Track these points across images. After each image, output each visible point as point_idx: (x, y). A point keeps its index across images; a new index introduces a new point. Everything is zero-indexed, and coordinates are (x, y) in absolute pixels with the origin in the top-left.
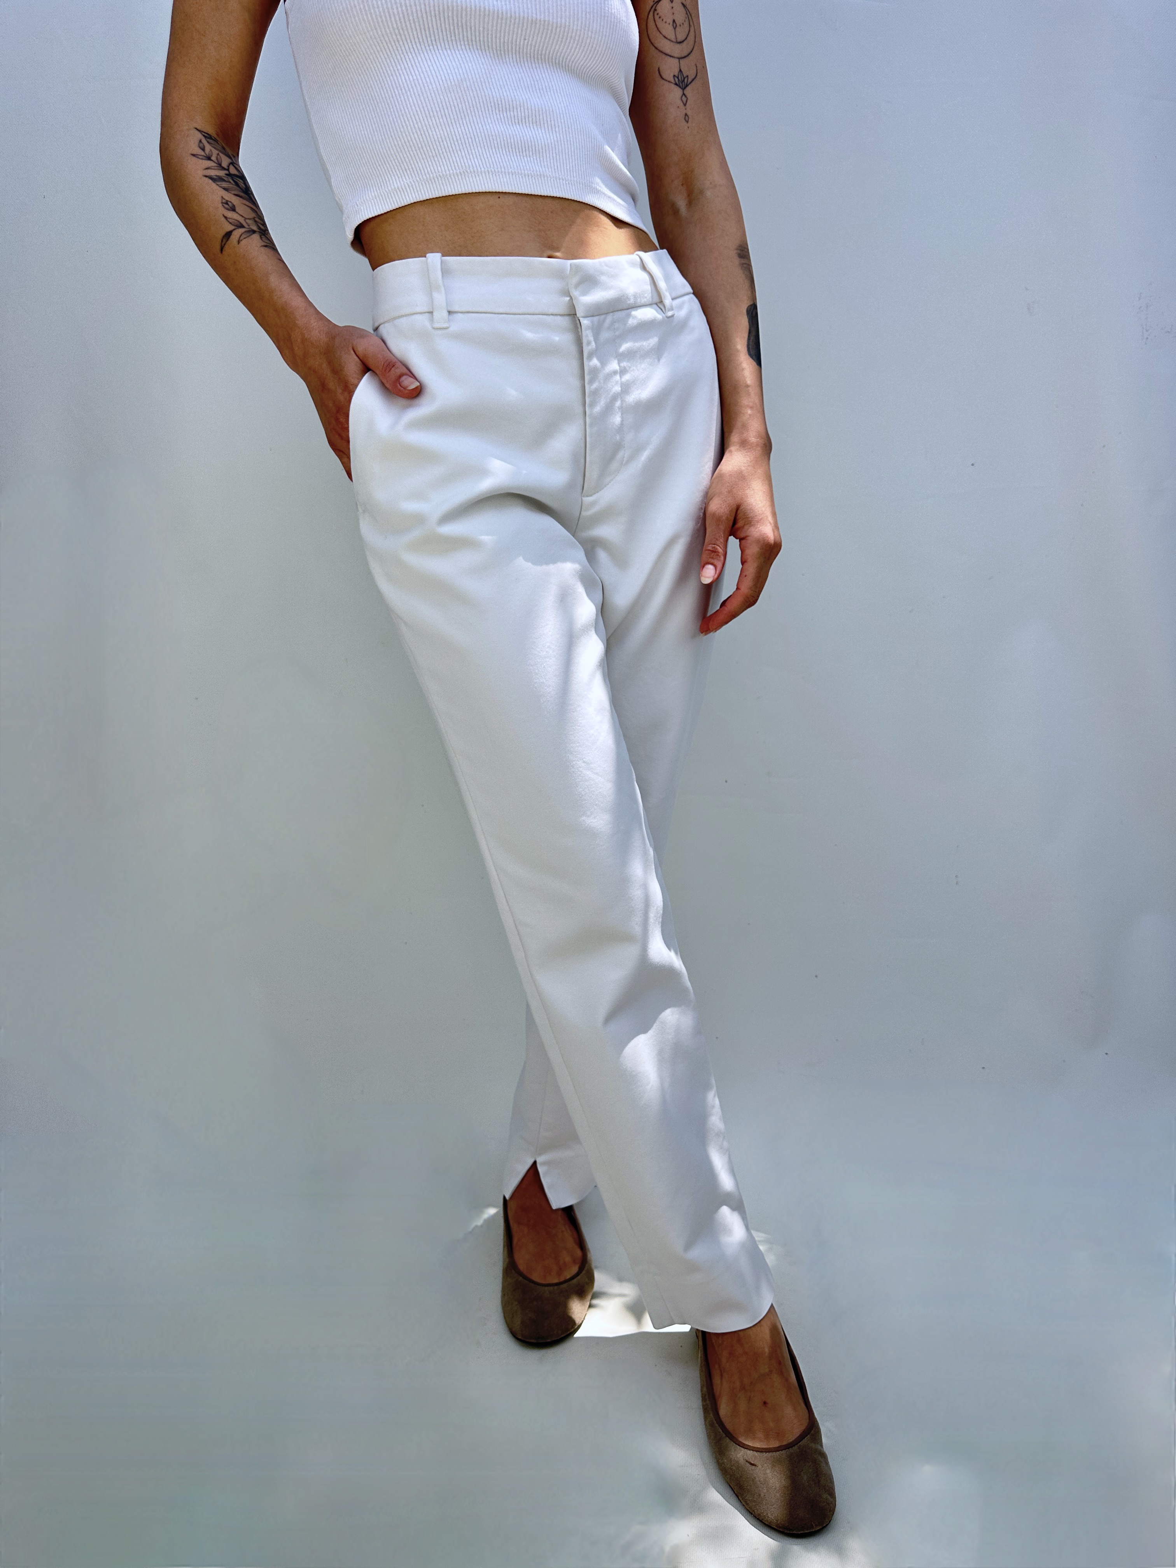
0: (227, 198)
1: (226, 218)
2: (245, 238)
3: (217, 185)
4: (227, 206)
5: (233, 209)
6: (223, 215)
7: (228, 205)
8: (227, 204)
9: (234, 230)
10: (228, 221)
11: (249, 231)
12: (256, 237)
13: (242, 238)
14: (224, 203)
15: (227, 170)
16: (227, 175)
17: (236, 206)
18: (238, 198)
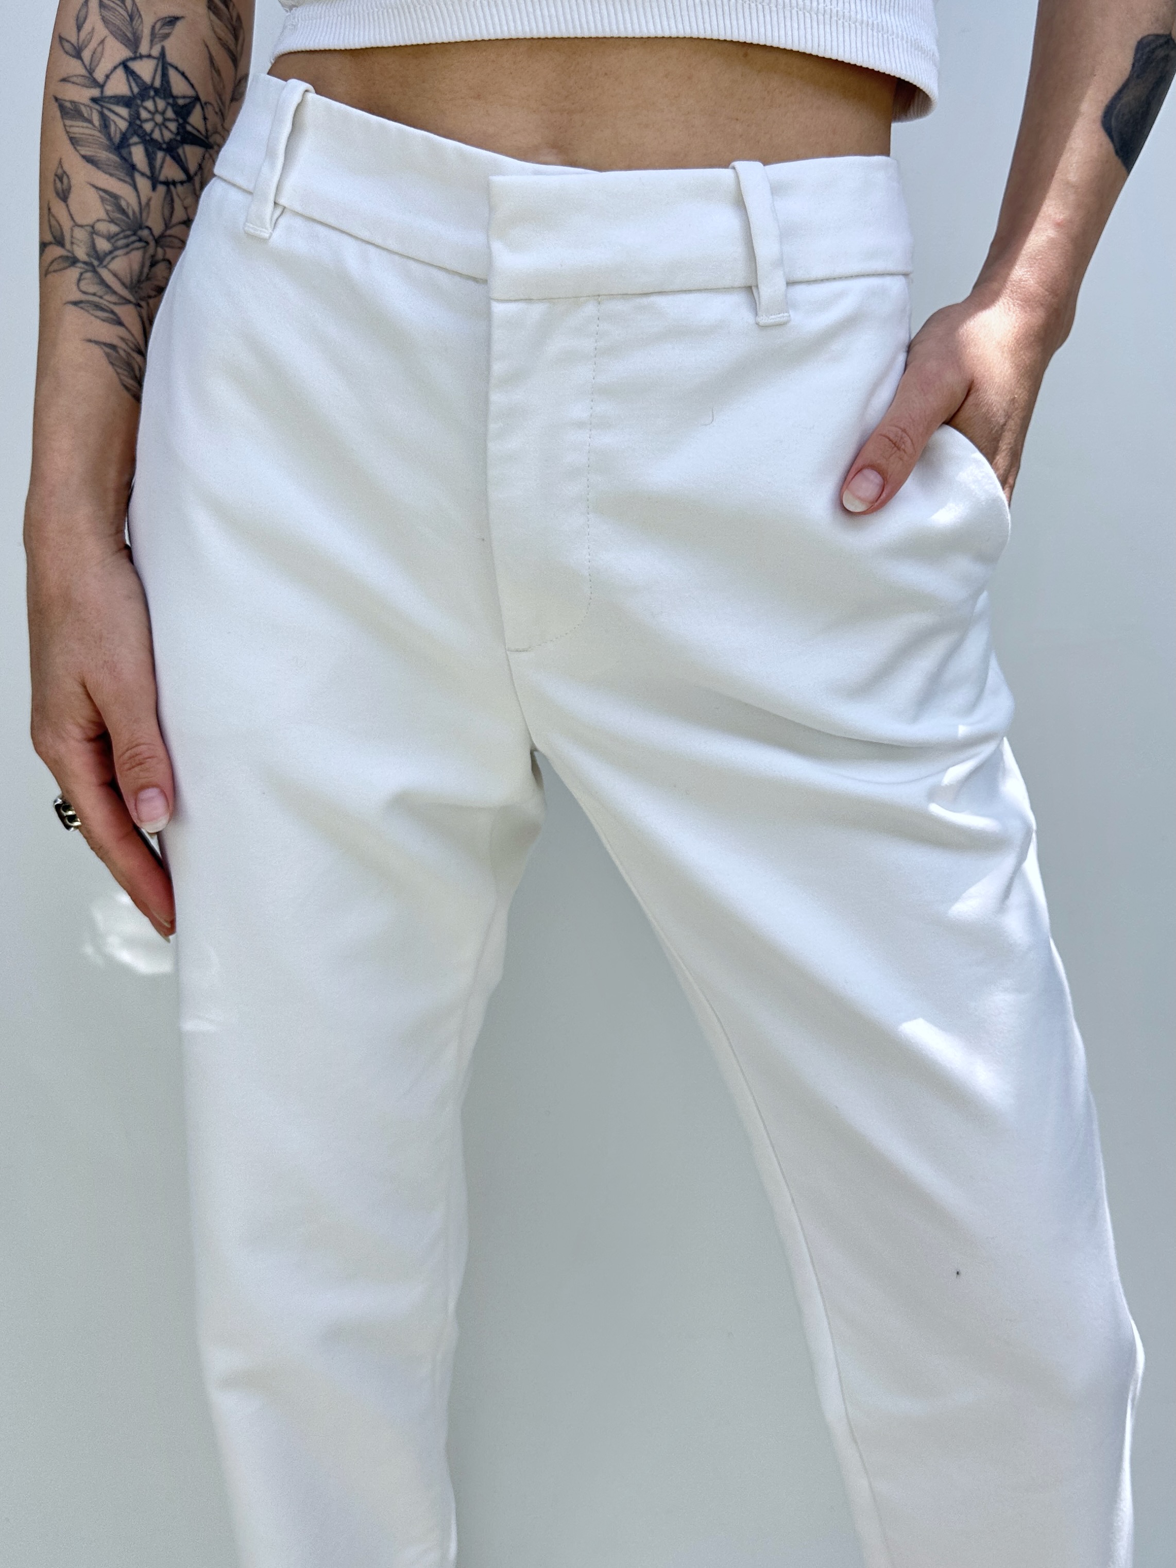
0: (68, 168)
1: (50, 211)
2: (55, 271)
3: (65, 126)
5: (64, 195)
6: (49, 204)
7: (61, 183)
10: (50, 222)
11: (67, 257)
12: (71, 274)
13: (51, 268)
14: (56, 177)
15: (102, 86)
16: (94, 100)
17: (73, 189)
18: (89, 166)
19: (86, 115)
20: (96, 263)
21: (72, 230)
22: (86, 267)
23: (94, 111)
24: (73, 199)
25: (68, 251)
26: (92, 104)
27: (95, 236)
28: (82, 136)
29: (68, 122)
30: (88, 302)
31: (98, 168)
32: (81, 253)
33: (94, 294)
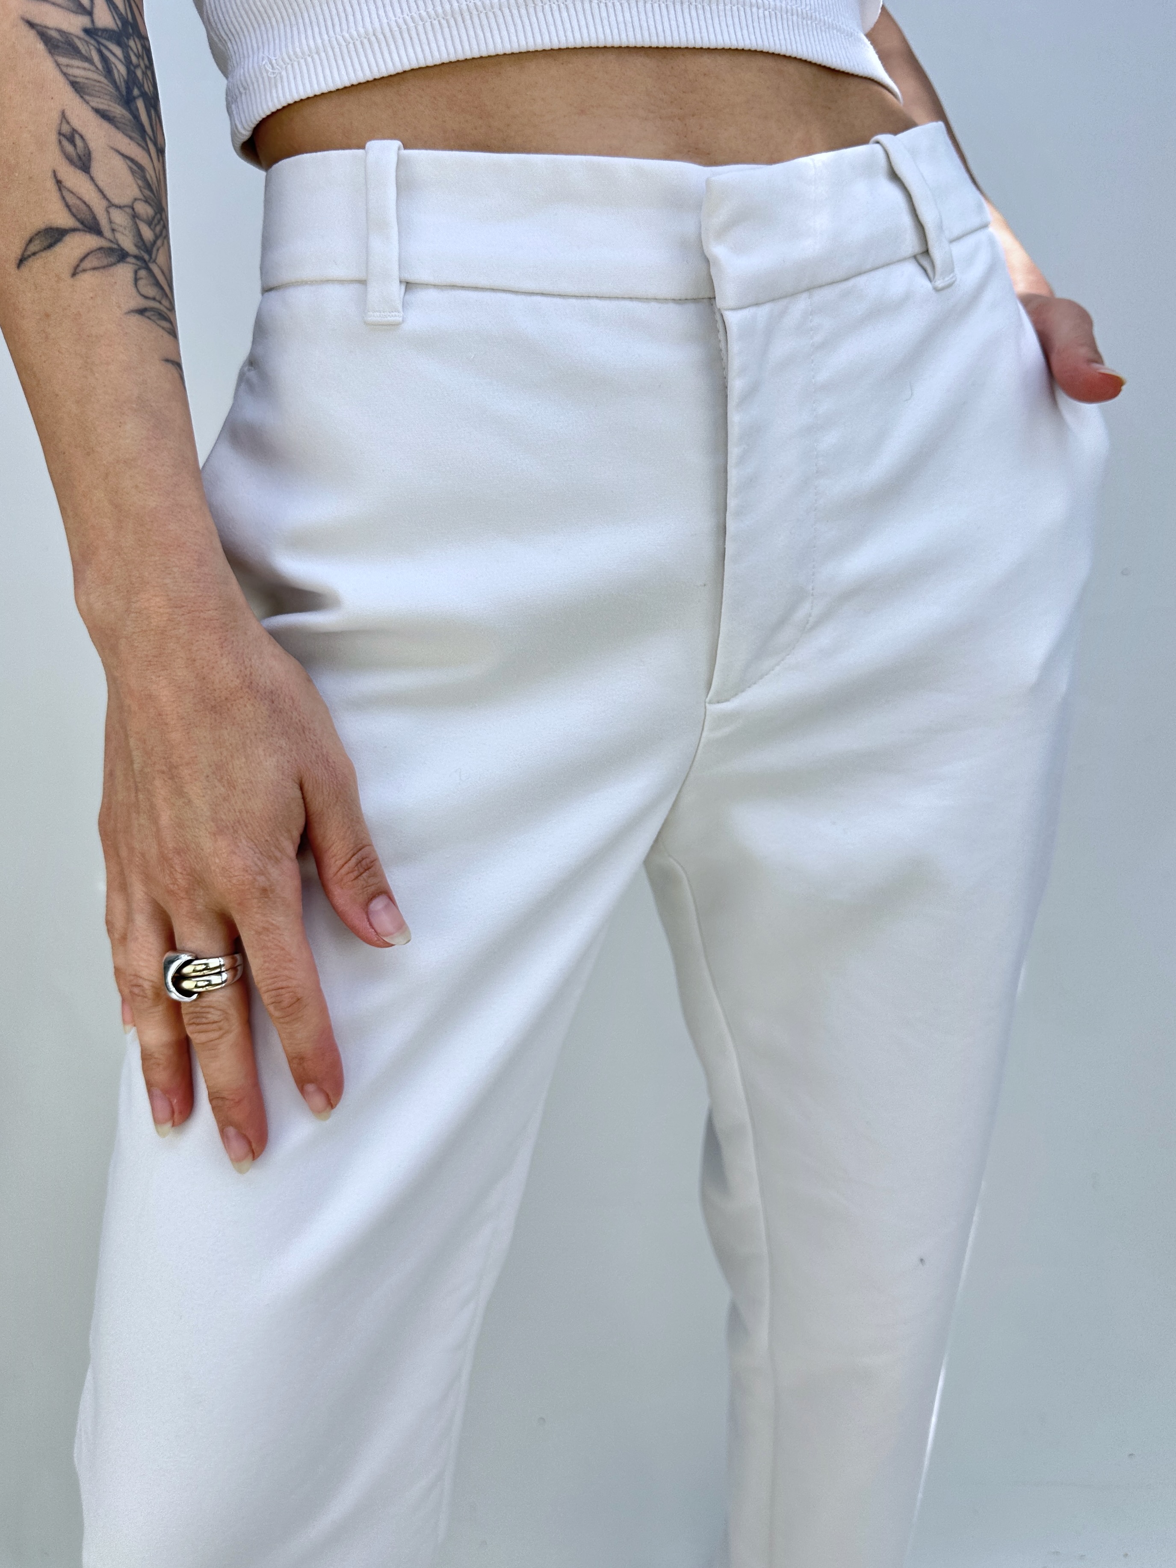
0: (76, 123)
1: (59, 182)
2: (94, 269)
3: (58, 65)
4: (69, 148)
5: (84, 163)
6: (54, 172)
7: (75, 146)
8: (72, 140)
9: (74, 230)
10: (63, 198)
11: (111, 249)
12: (124, 272)
13: (87, 264)
14: (64, 136)
15: (90, 13)
16: (87, 31)
17: (94, 155)
18: (106, 125)
19: (83, 51)
20: (146, 257)
21: (108, 212)
22: (139, 263)
23: (92, 47)
24: (97, 168)
25: (111, 241)
26: (87, 38)
27: (138, 221)
28: (86, 81)
29: (63, 60)
30: (152, 309)
31: (117, 128)
32: (127, 243)
33: (154, 299)
